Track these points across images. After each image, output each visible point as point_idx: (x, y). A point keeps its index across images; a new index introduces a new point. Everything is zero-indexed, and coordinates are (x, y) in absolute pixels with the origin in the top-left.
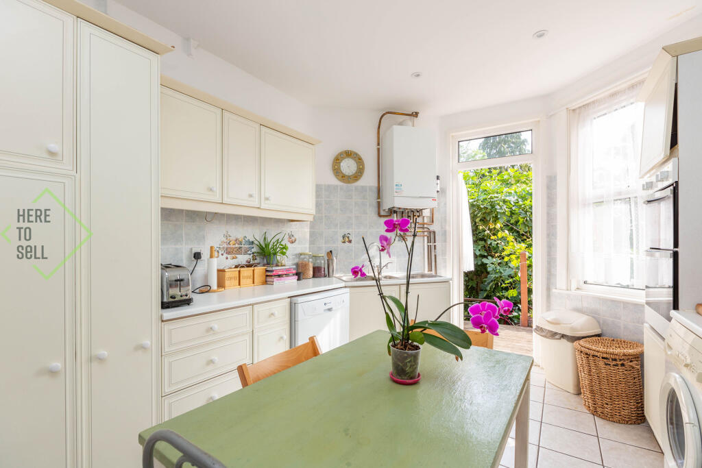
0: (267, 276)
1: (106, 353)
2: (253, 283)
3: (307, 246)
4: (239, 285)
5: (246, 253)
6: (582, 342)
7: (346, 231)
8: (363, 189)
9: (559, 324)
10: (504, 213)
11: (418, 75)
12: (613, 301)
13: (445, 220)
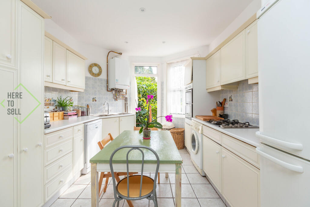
0: (64, 116)
1: (27, 148)
2: (59, 119)
3: (77, 102)
4: (53, 120)
5: (53, 105)
6: (171, 130)
7: (94, 97)
8: (101, 80)
9: (165, 126)
10: (142, 91)
11: (127, 43)
12: (177, 118)
13: (130, 94)
